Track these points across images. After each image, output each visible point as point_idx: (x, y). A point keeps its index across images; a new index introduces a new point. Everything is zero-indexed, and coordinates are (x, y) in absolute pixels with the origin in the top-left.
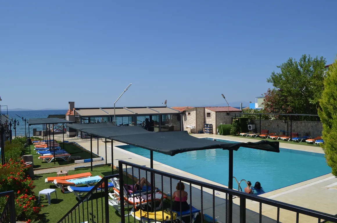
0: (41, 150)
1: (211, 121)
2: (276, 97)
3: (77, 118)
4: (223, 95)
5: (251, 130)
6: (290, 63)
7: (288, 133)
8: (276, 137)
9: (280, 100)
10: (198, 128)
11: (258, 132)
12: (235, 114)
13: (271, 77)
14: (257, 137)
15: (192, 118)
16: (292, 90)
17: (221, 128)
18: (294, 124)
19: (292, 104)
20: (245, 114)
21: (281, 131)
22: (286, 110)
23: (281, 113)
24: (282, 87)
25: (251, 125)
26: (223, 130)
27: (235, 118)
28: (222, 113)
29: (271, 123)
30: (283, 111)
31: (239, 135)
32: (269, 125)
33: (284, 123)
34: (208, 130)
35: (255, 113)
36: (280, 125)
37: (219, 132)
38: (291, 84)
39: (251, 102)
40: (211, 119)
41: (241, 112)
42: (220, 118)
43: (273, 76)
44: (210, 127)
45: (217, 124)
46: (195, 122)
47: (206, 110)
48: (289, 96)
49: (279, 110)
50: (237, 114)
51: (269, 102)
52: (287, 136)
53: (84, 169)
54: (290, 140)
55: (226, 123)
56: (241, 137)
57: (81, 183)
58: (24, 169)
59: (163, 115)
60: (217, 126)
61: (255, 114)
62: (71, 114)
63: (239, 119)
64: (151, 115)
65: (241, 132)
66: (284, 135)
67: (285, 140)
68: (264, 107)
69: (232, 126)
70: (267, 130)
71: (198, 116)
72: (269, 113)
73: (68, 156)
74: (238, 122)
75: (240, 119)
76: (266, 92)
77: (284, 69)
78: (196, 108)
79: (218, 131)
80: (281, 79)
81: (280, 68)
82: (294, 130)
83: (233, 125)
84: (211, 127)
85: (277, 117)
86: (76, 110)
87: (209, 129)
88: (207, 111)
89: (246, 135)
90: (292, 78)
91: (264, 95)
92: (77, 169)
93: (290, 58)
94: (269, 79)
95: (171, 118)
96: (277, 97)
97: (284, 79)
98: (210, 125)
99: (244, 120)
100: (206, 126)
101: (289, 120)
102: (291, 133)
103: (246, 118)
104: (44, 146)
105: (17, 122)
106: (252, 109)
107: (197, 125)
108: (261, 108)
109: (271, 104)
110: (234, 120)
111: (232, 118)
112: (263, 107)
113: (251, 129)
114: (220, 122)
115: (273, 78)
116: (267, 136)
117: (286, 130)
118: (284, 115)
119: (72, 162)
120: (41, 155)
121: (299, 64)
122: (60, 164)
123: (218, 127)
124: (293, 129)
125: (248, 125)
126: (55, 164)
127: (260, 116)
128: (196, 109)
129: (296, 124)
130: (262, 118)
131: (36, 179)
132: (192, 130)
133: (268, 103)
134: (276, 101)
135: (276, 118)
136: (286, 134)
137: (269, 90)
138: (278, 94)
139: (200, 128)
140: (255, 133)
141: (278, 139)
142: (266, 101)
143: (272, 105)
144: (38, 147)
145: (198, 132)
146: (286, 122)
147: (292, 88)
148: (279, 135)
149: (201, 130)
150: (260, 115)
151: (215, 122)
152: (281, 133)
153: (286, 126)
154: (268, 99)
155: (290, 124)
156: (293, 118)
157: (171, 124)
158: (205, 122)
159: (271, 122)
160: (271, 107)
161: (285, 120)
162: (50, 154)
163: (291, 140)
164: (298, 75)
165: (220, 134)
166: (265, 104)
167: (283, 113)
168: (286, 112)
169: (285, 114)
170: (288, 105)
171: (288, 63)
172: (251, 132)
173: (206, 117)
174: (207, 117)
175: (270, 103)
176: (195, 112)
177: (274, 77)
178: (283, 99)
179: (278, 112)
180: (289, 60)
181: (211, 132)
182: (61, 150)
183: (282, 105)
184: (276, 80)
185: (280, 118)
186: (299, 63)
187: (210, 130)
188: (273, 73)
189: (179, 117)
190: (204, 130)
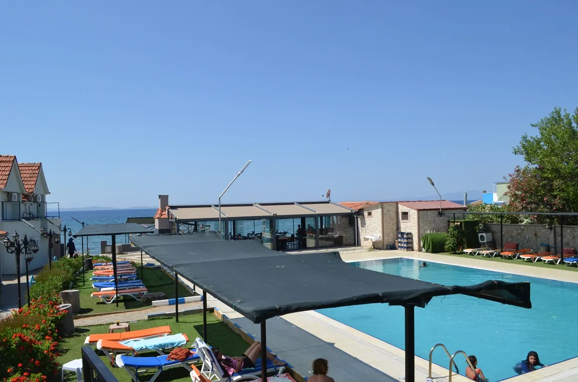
0: (101, 280)
1: (410, 226)
2: (530, 181)
3: (172, 222)
4: (429, 179)
5: (484, 243)
6: (556, 119)
7: (555, 248)
8: (533, 256)
9: (539, 186)
10: (386, 239)
11: (497, 246)
12: (454, 214)
13: (520, 145)
14: (496, 256)
15: (375, 223)
16: (561, 168)
17: (429, 240)
18: (568, 231)
19: (562, 195)
20: (473, 214)
21: (542, 245)
22: (552, 205)
23: (541, 211)
24: (542, 162)
25: (484, 234)
26: (432, 242)
27: (453, 220)
28: (429, 212)
29: (523, 230)
30: (545, 206)
31: (462, 253)
32: (519, 234)
33: (549, 230)
34: (405, 243)
35: (491, 212)
36: (539, 234)
37: (424, 247)
38: (559, 157)
39: (485, 192)
40: (409, 224)
41: (466, 210)
42: (426, 221)
43: (524, 143)
44: (407, 239)
45: (420, 233)
46: (380, 228)
47: (400, 206)
48: (555, 178)
49: (538, 205)
50: (458, 214)
51: (518, 190)
52: (555, 254)
53: (165, 318)
54: (560, 263)
55: (438, 231)
56: (466, 257)
57: (146, 348)
58: (53, 317)
59: (324, 218)
60: (421, 236)
61: (491, 214)
62: (163, 217)
63: (461, 223)
64: (303, 218)
65: (465, 246)
66: (548, 252)
67: (551, 263)
68: (509, 200)
69: (448, 236)
70: (516, 243)
71: (385, 218)
72: (519, 211)
73: (143, 292)
74: (458, 228)
75: (463, 223)
76: (512, 172)
77: (545, 129)
78: (382, 203)
79: (422, 246)
80: (540, 148)
81: (537, 128)
82: (568, 244)
83: (451, 234)
84: (409, 238)
85: (534, 218)
86: (170, 210)
87: (405, 241)
88: (402, 208)
89: (475, 253)
90: (561, 144)
91: (509, 178)
92: (152, 318)
93: (555, 109)
94: (516, 148)
95: (337, 222)
96: (534, 181)
97: (545, 147)
98: (408, 234)
99: (471, 225)
100: (400, 236)
101: (557, 225)
102: (562, 249)
103: (476, 221)
104: (108, 273)
105: (69, 231)
106: (486, 204)
107: (385, 234)
108: (503, 202)
109: (522, 194)
110: (452, 225)
111: (449, 221)
112: (507, 200)
113: (485, 241)
114: (426, 229)
115: (524, 146)
116: (516, 255)
117: (552, 243)
118: (547, 216)
119: (148, 303)
120: (98, 289)
121: (574, 118)
122: (127, 308)
123: (423, 238)
124: (565, 240)
125: (480, 235)
126: (117, 306)
127: (502, 217)
128: (382, 205)
129: (571, 231)
130: (506, 221)
131: (76, 335)
132: (375, 242)
133: (517, 192)
134: (531, 189)
135: (531, 220)
136: (553, 250)
137: (517, 169)
138: (535, 176)
139: (390, 240)
140: (492, 250)
141: (537, 261)
142: (511, 189)
143: (524, 196)
144: (99, 275)
145: (385, 247)
146: (551, 229)
147: (561, 163)
148: (539, 252)
149: (391, 244)
150: (501, 214)
151: (416, 228)
152: (542, 249)
153: (552, 236)
154: (515, 185)
155: (560, 233)
156: (565, 221)
157: (338, 233)
158: (398, 228)
159: (522, 227)
160: (523, 200)
161: (550, 224)
162: (113, 288)
163: (562, 263)
164: (573, 139)
165: (427, 251)
166: (510, 194)
167: (546, 212)
168: (552, 208)
169: (550, 212)
170: (555, 197)
171: (553, 117)
172: (485, 247)
173: (401, 220)
174: (403, 219)
175: (520, 193)
176: (380, 210)
177: (527, 144)
178: (545, 184)
179: (536, 208)
180: (553, 113)
181: (410, 248)
182: (136, 279)
183: (542, 196)
184: (529, 150)
185: (540, 220)
186: (573, 116)
187: (407, 243)
188: (525, 138)
189: (352, 219)
190: (396, 244)
